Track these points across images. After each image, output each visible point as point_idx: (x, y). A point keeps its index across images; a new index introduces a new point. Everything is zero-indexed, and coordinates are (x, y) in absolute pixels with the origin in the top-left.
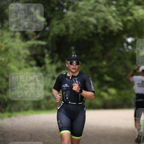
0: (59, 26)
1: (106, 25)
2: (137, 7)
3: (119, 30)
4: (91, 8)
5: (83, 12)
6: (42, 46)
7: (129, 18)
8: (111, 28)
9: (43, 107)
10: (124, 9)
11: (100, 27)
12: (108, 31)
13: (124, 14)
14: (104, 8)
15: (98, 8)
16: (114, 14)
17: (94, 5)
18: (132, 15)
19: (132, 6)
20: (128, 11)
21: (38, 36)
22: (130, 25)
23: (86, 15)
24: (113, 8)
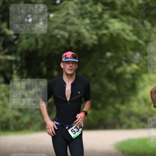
0: (29, 40)
1: (80, 39)
2: (113, 20)
3: (94, 45)
4: (62, 20)
5: (54, 25)
6: (11, 61)
7: (105, 32)
8: (85, 42)
9: (12, 128)
10: (99, 22)
11: (73, 41)
12: (81, 46)
13: (99, 28)
14: (77, 21)
15: (70, 21)
16: (88, 27)
17: (66, 18)
18: (107, 28)
19: (108, 19)
20: (103, 24)
21: (6, 51)
22: (105, 39)
23: (57, 28)
24: (87, 21)
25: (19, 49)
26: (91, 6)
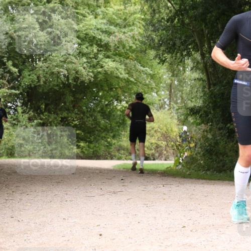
25: (23, 85)
26: (87, 48)
